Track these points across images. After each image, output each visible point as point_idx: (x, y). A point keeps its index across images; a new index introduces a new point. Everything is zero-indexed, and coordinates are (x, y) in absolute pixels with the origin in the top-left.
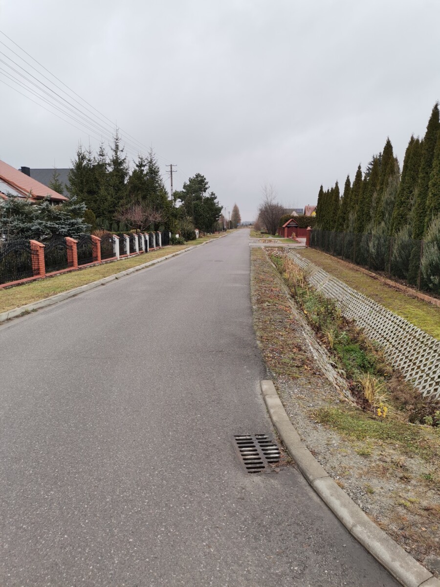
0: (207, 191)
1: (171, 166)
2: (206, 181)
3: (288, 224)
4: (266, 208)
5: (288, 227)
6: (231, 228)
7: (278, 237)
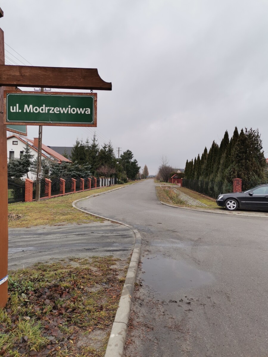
0: (132, 159)
1: (119, 148)
2: (132, 154)
3: (174, 177)
4: (163, 168)
5: (174, 178)
6: (143, 179)
7: (168, 183)
